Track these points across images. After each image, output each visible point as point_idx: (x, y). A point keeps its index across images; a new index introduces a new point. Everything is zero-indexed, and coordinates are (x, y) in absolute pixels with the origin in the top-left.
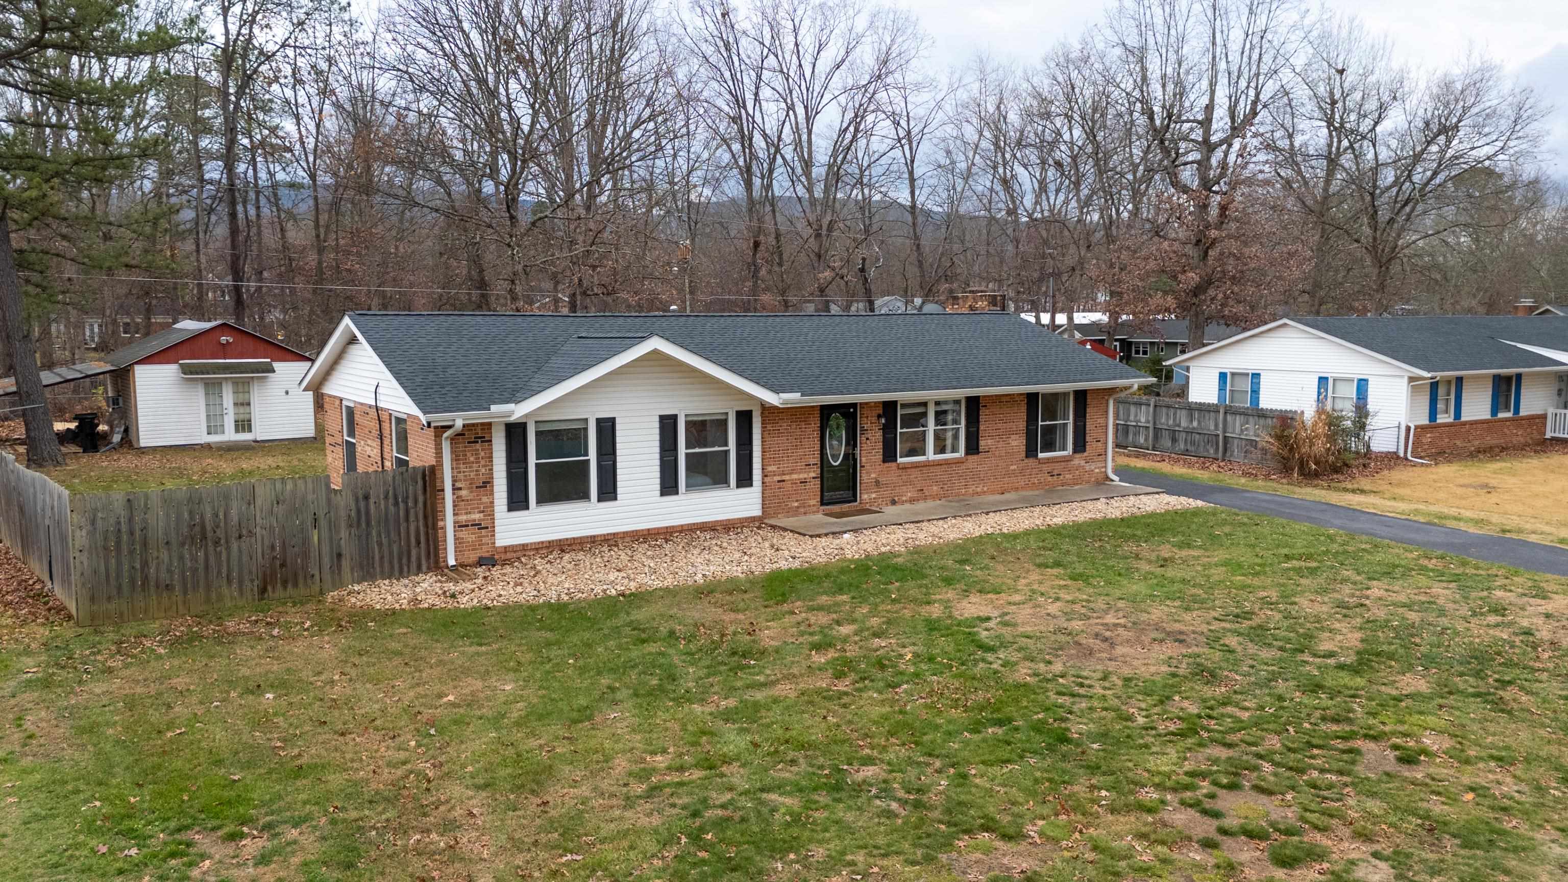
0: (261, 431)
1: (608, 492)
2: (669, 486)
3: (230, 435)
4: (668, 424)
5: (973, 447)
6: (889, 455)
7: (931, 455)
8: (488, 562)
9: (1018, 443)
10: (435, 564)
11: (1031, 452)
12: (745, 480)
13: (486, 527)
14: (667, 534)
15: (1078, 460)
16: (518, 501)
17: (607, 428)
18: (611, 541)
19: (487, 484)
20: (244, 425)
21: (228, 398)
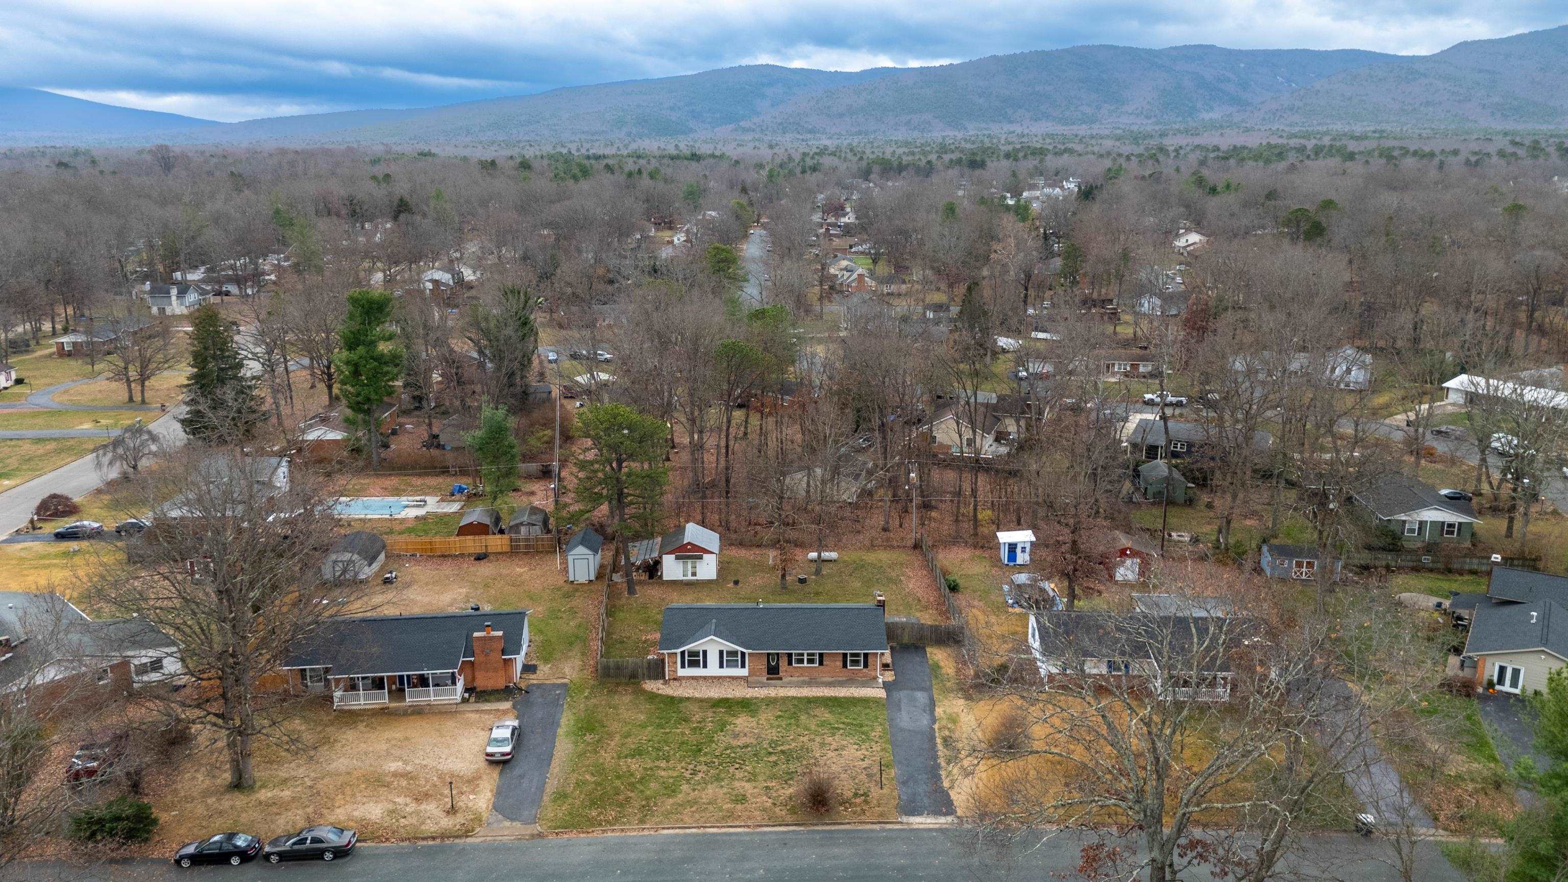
0: (699, 577)
1: (705, 666)
2: (721, 666)
3: (690, 577)
4: (721, 652)
5: (821, 663)
6: (790, 663)
7: (805, 664)
8: (675, 679)
9: (839, 664)
10: (664, 677)
11: (845, 666)
12: (743, 666)
13: (675, 671)
14: (719, 678)
15: (865, 670)
16: (683, 666)
17: (705, 652)
18: (705, 678)
19: (676, 663)
20: (694, 574)
21: (690, 566)
